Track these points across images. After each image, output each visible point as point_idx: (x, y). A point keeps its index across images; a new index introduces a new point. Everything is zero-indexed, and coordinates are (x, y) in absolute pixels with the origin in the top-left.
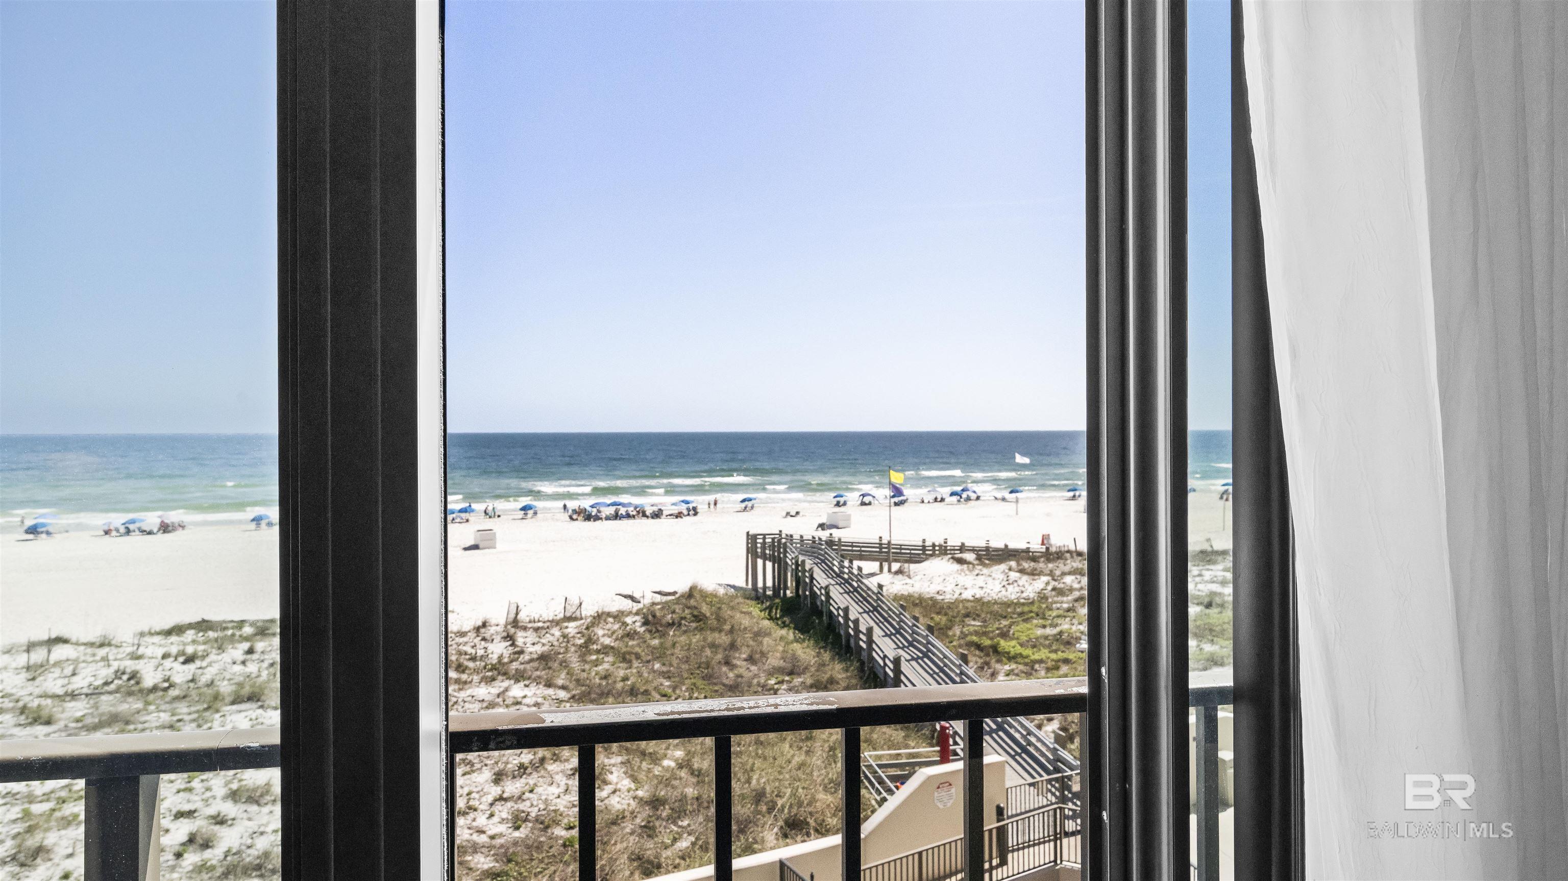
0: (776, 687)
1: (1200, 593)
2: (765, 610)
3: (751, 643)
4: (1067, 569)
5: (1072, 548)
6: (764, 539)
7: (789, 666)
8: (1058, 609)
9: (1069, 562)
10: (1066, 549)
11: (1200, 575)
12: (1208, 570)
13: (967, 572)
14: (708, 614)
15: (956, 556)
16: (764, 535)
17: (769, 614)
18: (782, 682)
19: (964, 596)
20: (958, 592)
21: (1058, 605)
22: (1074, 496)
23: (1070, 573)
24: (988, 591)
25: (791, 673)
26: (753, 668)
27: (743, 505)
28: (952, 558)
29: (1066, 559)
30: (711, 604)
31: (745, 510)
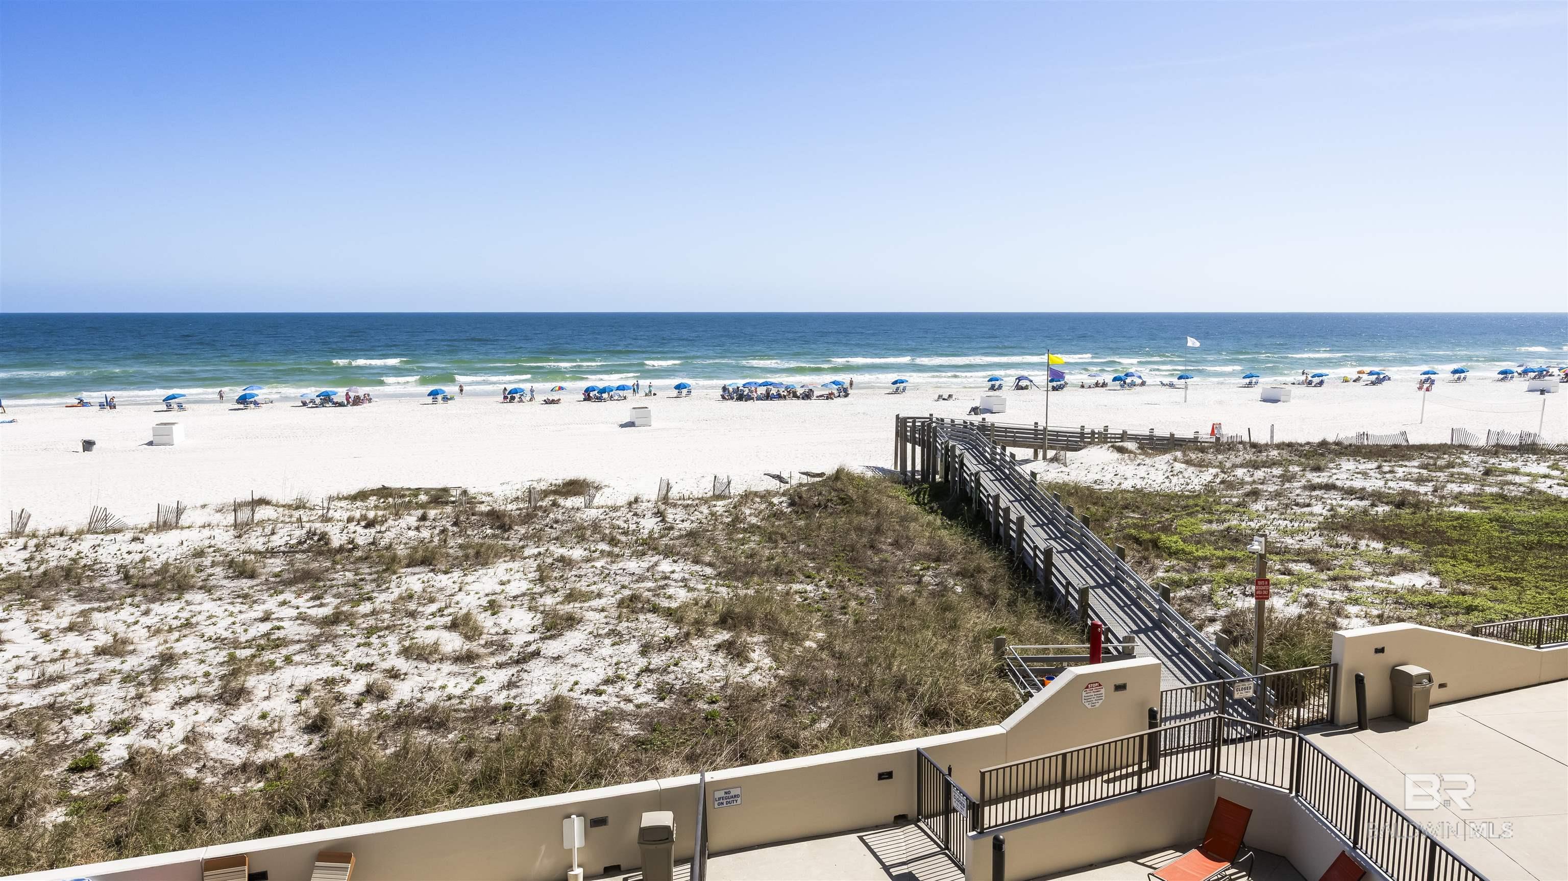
0: (921, 573)
1: (1391, 491)
2: (913, 494)
3: (897, 527)
4: (1239, 461)
5: (1246, 438)
6: (914, 422)
7: (935, 552)
8: (1227, 503)
9: (1241, 453)
10: (1239, 440)
11: (1391, 472)
12: (1401, 466)
13: (1128, 462)
14: (855, 498)
15: (1117, 444)
16: (914, 419)
17: (917, 500)
18: (928, 568)
19: (1123, 487)
20: (1117, 482)
21: (1227, 499)
22: (1250, 383)
23: (1241, 466)
24: (1150, 482)
25: (937, 560)
26: (898, 553)
27: (896, 386)
28: (1112, 446)
29: (1238, 451)
30: (858, 487)
31: (897, 392)
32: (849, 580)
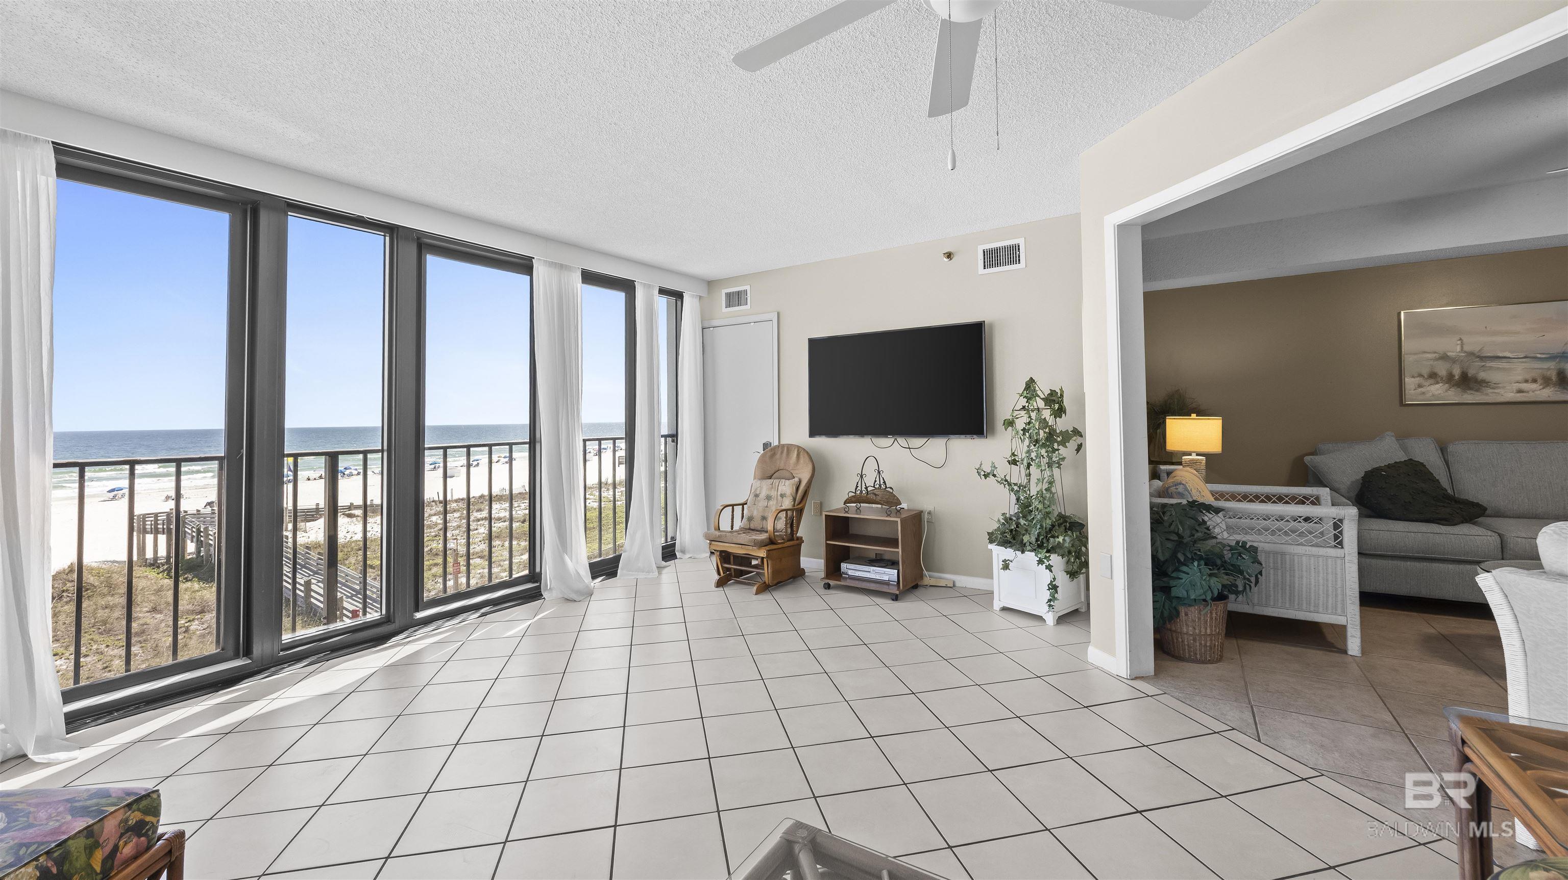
0: (186, 625)
1: (519, 516)
2: (164, 571)
3: (153, 598)
4: (433, 512)
5: (436, 499)
6: (156, 520)
7: (198, 608)
8: (428, 536)
9: (434, 507)
10: (432, 500)
11: (518, 506)
12: (523, 503)
13: (356, 523)
14: (96, 584)
15: (347, 512)
16: (156, 515)
17: (168, 575)
18: (193, 620)
19: (354, 539)
20: (349, 537)
21: (428, 534)
22: (435, 468)
23: (435, 515)
24: (374, 533)
25: (202, 612)
26: (158, 616)
27: (113, 494)
28: (343, 514)
29: (432, 506)
30: (98, 575)
31: (114, 498)
32: (108, 646)
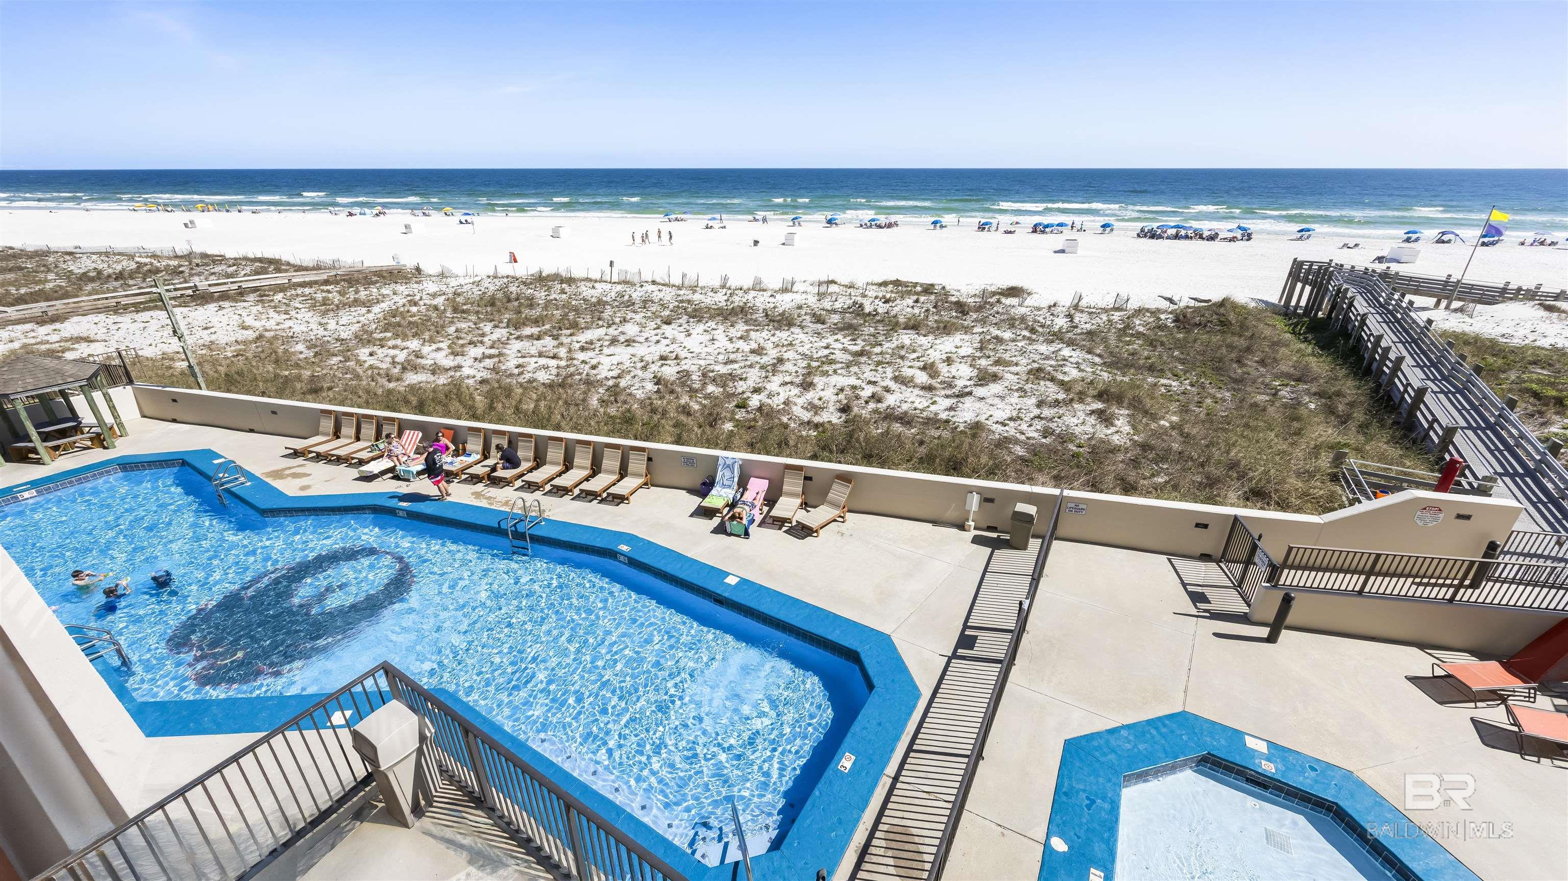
0: (1279, 388)
2: (1291, 325)
3: (1267, 349)
6: (1311, 266)
7: (1297, 374)
13: (1555, 321)
14: (1233, 322)
15: (1548, 303)
16: (1312, 263)
17: (1293, 330)
18: (1287, 385)
19: (1539, 344)
20: (1531, 339)
25: (1299, 380)
26: (1261, 369)
27: (1299, 235)
28: (1539, 304)
30: (1239, 314)
31: (1300, 238)
32: (1210, 383)
